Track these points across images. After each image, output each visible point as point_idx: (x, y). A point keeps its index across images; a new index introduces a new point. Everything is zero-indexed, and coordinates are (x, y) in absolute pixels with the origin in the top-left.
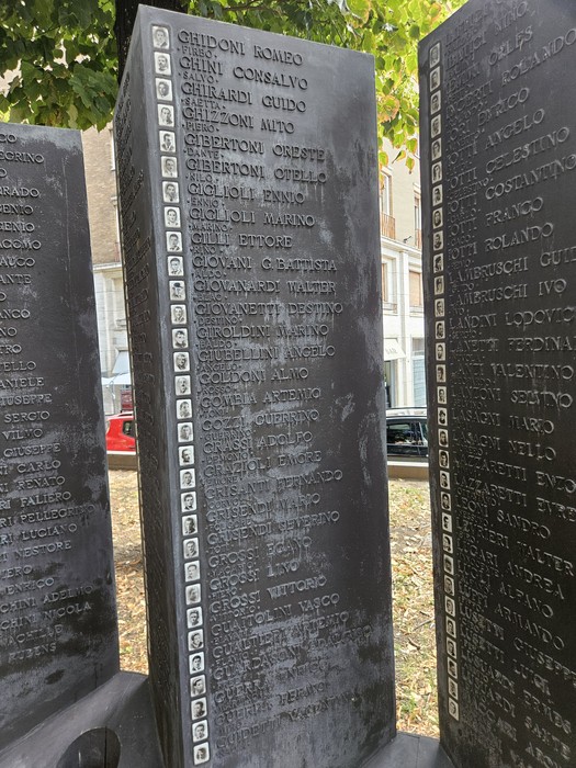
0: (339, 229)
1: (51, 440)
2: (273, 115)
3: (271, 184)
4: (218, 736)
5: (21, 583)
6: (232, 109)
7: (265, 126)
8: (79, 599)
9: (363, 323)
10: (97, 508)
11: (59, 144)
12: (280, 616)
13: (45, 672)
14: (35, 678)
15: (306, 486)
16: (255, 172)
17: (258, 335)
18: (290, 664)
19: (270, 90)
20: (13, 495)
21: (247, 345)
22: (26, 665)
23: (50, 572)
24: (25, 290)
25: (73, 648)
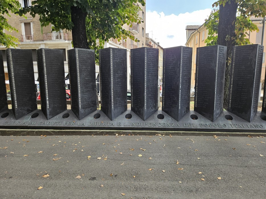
0: (124, 65)
1: (91, 84)
2: (119, 55)
3: (119, 61)
4: (114, 106)
5: (88, 99)
6: (116, 55)
7: (118, 56)
8: (94, 101)
9: (126, 73)
10: (95, 92)
11: (92, 51)
12: (119, 98)
13: (90, 109)
14: (89, 109)
15: (120, 87)
16: (117, 60)
17: (117, 73)
18: (119, 102)
19: (119, 53)
20: (88, 89)
21: (117, 74)
22: (89, 107)
23: (91, 98)
24: (89, 67)
25: (93, 106)
